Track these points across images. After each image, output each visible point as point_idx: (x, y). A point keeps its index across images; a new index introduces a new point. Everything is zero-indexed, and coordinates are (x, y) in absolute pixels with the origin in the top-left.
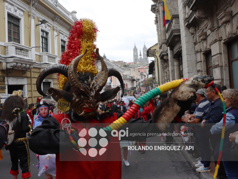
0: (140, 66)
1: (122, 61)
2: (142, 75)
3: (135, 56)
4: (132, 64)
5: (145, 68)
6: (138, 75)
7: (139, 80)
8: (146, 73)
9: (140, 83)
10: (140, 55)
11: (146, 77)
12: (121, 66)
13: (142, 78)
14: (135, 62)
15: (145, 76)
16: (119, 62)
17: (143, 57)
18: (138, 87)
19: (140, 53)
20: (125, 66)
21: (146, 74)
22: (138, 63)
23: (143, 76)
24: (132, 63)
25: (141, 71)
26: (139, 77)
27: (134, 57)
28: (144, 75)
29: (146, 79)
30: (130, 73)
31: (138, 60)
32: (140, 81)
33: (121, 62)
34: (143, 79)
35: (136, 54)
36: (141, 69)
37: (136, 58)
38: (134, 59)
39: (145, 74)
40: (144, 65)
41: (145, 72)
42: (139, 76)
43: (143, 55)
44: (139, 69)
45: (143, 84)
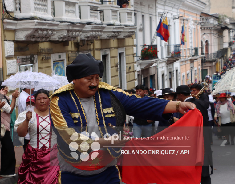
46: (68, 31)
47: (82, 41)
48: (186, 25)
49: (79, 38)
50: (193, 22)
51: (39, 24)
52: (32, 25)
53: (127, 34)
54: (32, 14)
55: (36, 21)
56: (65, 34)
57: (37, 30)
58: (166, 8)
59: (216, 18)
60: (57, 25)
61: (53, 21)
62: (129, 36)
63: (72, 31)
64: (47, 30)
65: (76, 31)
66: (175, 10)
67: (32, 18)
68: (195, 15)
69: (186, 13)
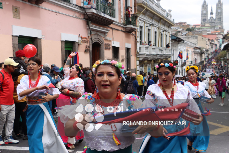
0: (209, 31)
1: (185, 23)
2: (213, 44)
3: (204, 15)
4: (198, 27)
5: (217, 33)
6: (207, 44)
7: (207, 51)
8: (219, 40)
9: (209, 55)
10: (212, 13)
11: (218, 47)
12: (183, 30)
13: (212, 47)
14: (203, 24)
15: (217, 45)
16: (181, 23)
17: (216, 16)
18: (207, 60)
19: (212, 10)
20: (189, 30)
21: (218, 42)
22: (207, 25)
23: (214, 46)
24: (199, 25)
25: (211, 37)
26: (209, 47)
27: (202, 16)
28: (215, 44)
29: (217, 49)
30: (197, 41)
31: (207, 21)
32: (209, 52)
33: (183, 23)
34: (214, 49)
35: (205, 12)
36: (212, 34)
37: (204, 18)
38: (201, 19)
39: (216, 42)
40: (216, 28)
41: (217, 40)
42: (209, 45)
43: (216, 13)
44: (208, 34)
45: (212, 55)
46: (153, 57)
47: (156, 60)
48: (188, 53)
49: (155, 59)
50: (191, 51)
51: (146, 56)
52: (144, 56)
53: (169, 57)
54: (144, 53)
55: (145, 55)
56: (152, 58)
57: (145, 57)
58: (181, 46)
59: (199, 48)
60: (150, 56)
61: (149, 54)
62: (170, 58)
63: (154, 57)
64: (148, 57)
65: (155, 57)
66: (184, 47)
67: (144, 54)
68: (191, 49)
69: (189, 48)
